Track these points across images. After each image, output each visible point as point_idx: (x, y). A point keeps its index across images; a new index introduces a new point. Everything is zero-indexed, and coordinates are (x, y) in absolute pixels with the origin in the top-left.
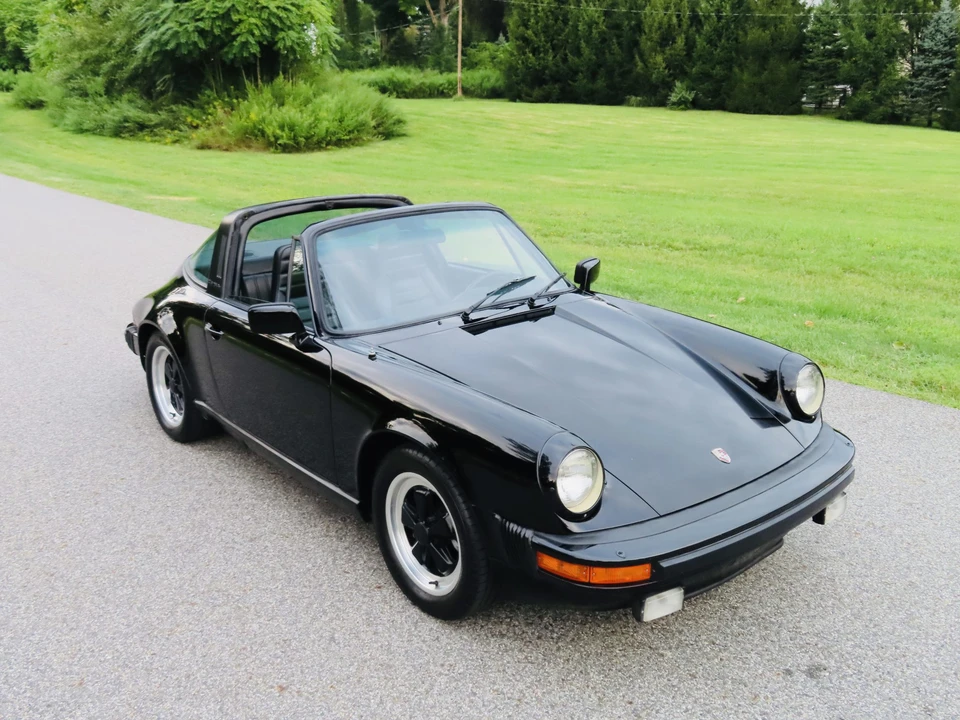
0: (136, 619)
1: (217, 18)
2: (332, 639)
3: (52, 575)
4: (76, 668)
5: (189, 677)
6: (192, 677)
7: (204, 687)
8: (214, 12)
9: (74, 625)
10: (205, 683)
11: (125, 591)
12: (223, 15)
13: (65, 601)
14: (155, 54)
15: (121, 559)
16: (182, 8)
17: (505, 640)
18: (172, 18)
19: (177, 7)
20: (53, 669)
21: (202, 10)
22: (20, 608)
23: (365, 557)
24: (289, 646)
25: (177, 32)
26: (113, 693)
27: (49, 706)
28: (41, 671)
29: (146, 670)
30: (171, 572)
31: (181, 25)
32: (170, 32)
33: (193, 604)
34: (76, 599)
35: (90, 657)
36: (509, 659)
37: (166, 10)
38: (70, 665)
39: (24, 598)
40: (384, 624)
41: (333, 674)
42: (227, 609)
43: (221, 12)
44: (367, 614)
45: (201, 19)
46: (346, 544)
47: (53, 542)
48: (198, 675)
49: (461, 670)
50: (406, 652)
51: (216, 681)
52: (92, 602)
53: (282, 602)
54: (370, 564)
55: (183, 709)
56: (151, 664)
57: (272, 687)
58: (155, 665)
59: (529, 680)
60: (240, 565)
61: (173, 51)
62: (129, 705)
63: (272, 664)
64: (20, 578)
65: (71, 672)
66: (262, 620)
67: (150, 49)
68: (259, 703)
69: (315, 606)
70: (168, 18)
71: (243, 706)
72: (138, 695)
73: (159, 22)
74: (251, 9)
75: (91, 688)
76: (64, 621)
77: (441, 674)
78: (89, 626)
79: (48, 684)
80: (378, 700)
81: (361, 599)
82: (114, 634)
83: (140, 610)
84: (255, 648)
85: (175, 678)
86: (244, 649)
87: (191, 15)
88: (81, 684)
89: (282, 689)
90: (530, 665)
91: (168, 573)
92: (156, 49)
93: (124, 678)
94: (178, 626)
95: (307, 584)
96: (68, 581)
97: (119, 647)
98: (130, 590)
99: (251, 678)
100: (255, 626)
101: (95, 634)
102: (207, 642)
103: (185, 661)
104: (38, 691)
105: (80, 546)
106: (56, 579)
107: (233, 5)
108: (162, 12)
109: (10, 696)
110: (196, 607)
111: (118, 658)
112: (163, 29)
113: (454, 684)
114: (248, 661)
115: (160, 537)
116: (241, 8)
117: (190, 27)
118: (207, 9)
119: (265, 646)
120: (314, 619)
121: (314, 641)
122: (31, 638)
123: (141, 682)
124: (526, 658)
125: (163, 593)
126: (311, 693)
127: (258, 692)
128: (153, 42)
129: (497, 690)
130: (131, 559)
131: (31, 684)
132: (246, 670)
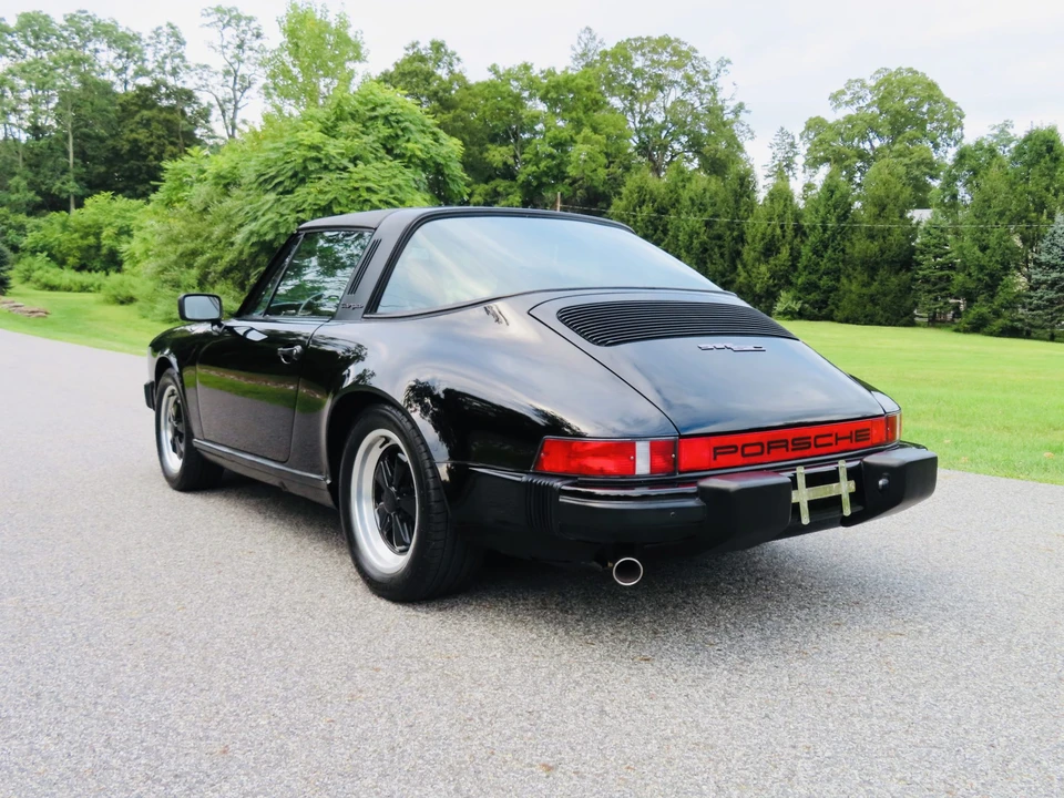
0: (295, 682)
1: (319, 209)
2: (602, 712)
3: (168, 635)
4: (215, 734)
5: (393, 749)
6: (398, 750)
7: (421, 761)
8: (315, 204)
9: (205, 686)
10: (421, 757)
11: (274, 653)
12: (324, 207)
13: (189, 660)
14: (253, 244)
15: (263, 623)
16: (284, 200)
17: (874, 720)
18: (274, 209)
19: (279, 200)
20: (179, 734)
21: (304, 202)
22: (124, 665)
23: (611, 630)
24: (539, 718)
25: (277, 223)
26: (277, 765)
27: (176, 776)
28: (161, 735)
29: (323, 738)
30: (336, 637)
31: (282, 215)
32: (270, 222)
33: (377, 670)
34: (204, 659)
35: (234, 721)
36: (896, 742)
37: (268, 201)
38: (205, 730)
39: (131, 656)
40: (675, 698)
41: (624, 753)
42: (428, 676)
43: (323, 204)
44: (643, 687)
45: (303, 210)
46: (578, 617)
47: (166, 604)
48: (408, 747)
49: (828, 754)
50: (727, 730)
51: (437, 755)
52: (227, 663)
53: (508, 671)
54: (621, 637)
55: (396, 788)
56: (331, 732)
57: (531, 766)
58: (336, 734)
59: (948, 767)
60: (431, 633)
61: (271, 242)
62: (306, 779)
63: (522, 738)
64: (122, 637)
65: (208, 738)
66: (485, 689)
67: (248, 239)
68: (518, 785)
69: (560, 676)
70: (269, 209)
71: (491, 787)
72: (318, 768)
73: (260, 213)
74: (353, 201)
75: (241, 757)
76: (190, 681)
77: (796, 757)
78: (228, 687)
79: (173, 750)
80: (712, 785)
81: (626, 671)
82: (267, 697)
83: (300, 673)
84: (488, 720)
85: (371, 749)
86: (470, 719)
87: (292, 206)
88: (224, 752)
89: (549, 769)
90: (935, 750)
91: (331, 637)
92: (254, 239)
93: (292, 747)
94: (361, 691)
95: (538, 653)
96: (190, 641)
97: (277, 712)
98: (282, 653)
99: (493, 753)
100: (479, 696)
101: (238, 697)
102: (409, 710)
103: (382, 731)
104: (159, 758)
105: (203, 609)
106: (173, 639)
107: (335, 198)
108: (263, 204)
109: (115, 762)
110: (381, 672)
111: (278, 724)
112: (263, 219)
113: (828, 770)
114: (480, 734)
115: (313, 603)
116: (343, 201)
117: (291, 218)
118: (310, 201)
119: (500, 717)
120: (564, 690)
121: (575, 714)
122: (142, 698)
123: (319, 753)
124: (923, 741)
125: (331, 656)
126: (599, 775)
127: (511, 770)
128: (252, 233)
129: (904, 779)
130: (277, 623)
131: (145, 749)
132: (481, 744)
